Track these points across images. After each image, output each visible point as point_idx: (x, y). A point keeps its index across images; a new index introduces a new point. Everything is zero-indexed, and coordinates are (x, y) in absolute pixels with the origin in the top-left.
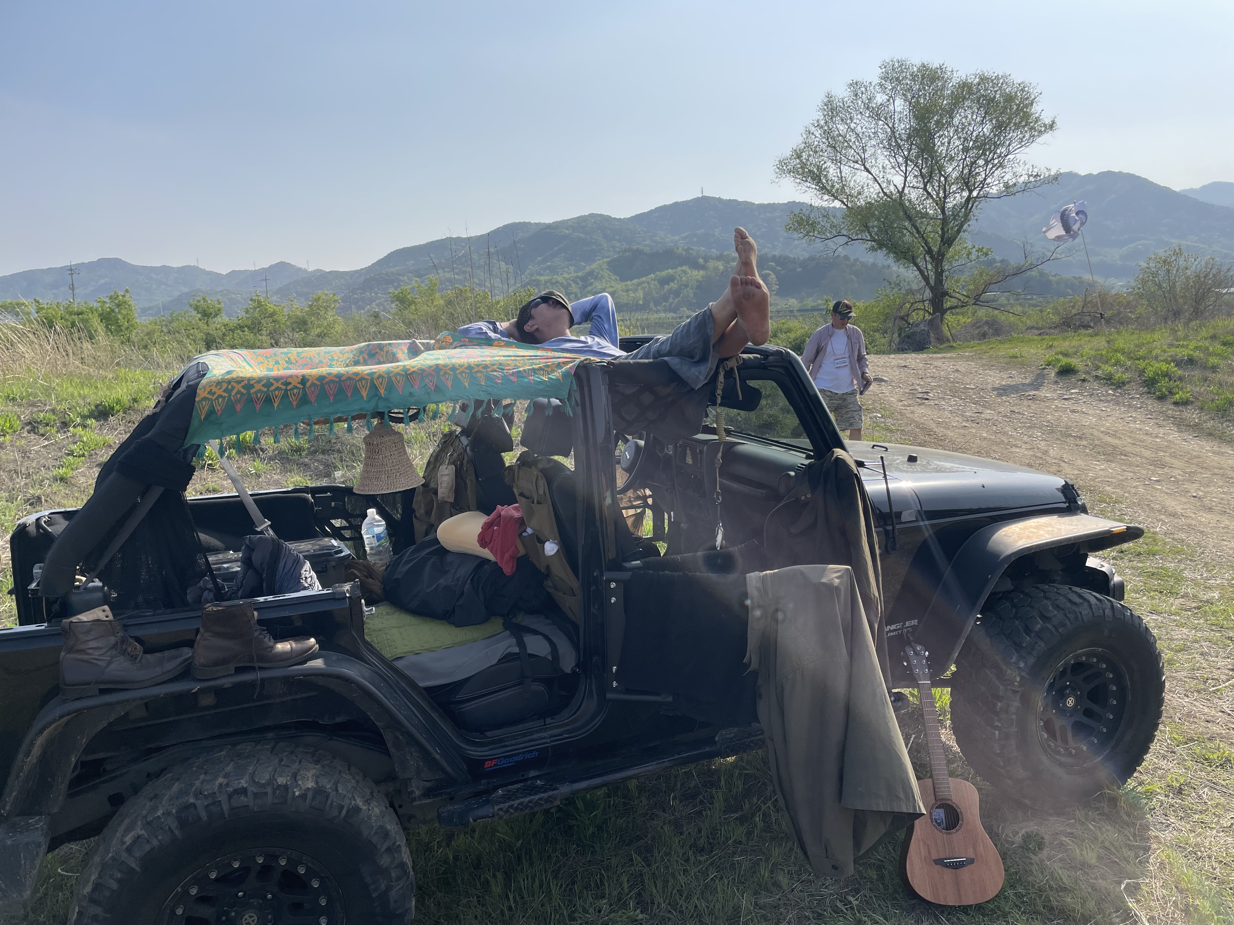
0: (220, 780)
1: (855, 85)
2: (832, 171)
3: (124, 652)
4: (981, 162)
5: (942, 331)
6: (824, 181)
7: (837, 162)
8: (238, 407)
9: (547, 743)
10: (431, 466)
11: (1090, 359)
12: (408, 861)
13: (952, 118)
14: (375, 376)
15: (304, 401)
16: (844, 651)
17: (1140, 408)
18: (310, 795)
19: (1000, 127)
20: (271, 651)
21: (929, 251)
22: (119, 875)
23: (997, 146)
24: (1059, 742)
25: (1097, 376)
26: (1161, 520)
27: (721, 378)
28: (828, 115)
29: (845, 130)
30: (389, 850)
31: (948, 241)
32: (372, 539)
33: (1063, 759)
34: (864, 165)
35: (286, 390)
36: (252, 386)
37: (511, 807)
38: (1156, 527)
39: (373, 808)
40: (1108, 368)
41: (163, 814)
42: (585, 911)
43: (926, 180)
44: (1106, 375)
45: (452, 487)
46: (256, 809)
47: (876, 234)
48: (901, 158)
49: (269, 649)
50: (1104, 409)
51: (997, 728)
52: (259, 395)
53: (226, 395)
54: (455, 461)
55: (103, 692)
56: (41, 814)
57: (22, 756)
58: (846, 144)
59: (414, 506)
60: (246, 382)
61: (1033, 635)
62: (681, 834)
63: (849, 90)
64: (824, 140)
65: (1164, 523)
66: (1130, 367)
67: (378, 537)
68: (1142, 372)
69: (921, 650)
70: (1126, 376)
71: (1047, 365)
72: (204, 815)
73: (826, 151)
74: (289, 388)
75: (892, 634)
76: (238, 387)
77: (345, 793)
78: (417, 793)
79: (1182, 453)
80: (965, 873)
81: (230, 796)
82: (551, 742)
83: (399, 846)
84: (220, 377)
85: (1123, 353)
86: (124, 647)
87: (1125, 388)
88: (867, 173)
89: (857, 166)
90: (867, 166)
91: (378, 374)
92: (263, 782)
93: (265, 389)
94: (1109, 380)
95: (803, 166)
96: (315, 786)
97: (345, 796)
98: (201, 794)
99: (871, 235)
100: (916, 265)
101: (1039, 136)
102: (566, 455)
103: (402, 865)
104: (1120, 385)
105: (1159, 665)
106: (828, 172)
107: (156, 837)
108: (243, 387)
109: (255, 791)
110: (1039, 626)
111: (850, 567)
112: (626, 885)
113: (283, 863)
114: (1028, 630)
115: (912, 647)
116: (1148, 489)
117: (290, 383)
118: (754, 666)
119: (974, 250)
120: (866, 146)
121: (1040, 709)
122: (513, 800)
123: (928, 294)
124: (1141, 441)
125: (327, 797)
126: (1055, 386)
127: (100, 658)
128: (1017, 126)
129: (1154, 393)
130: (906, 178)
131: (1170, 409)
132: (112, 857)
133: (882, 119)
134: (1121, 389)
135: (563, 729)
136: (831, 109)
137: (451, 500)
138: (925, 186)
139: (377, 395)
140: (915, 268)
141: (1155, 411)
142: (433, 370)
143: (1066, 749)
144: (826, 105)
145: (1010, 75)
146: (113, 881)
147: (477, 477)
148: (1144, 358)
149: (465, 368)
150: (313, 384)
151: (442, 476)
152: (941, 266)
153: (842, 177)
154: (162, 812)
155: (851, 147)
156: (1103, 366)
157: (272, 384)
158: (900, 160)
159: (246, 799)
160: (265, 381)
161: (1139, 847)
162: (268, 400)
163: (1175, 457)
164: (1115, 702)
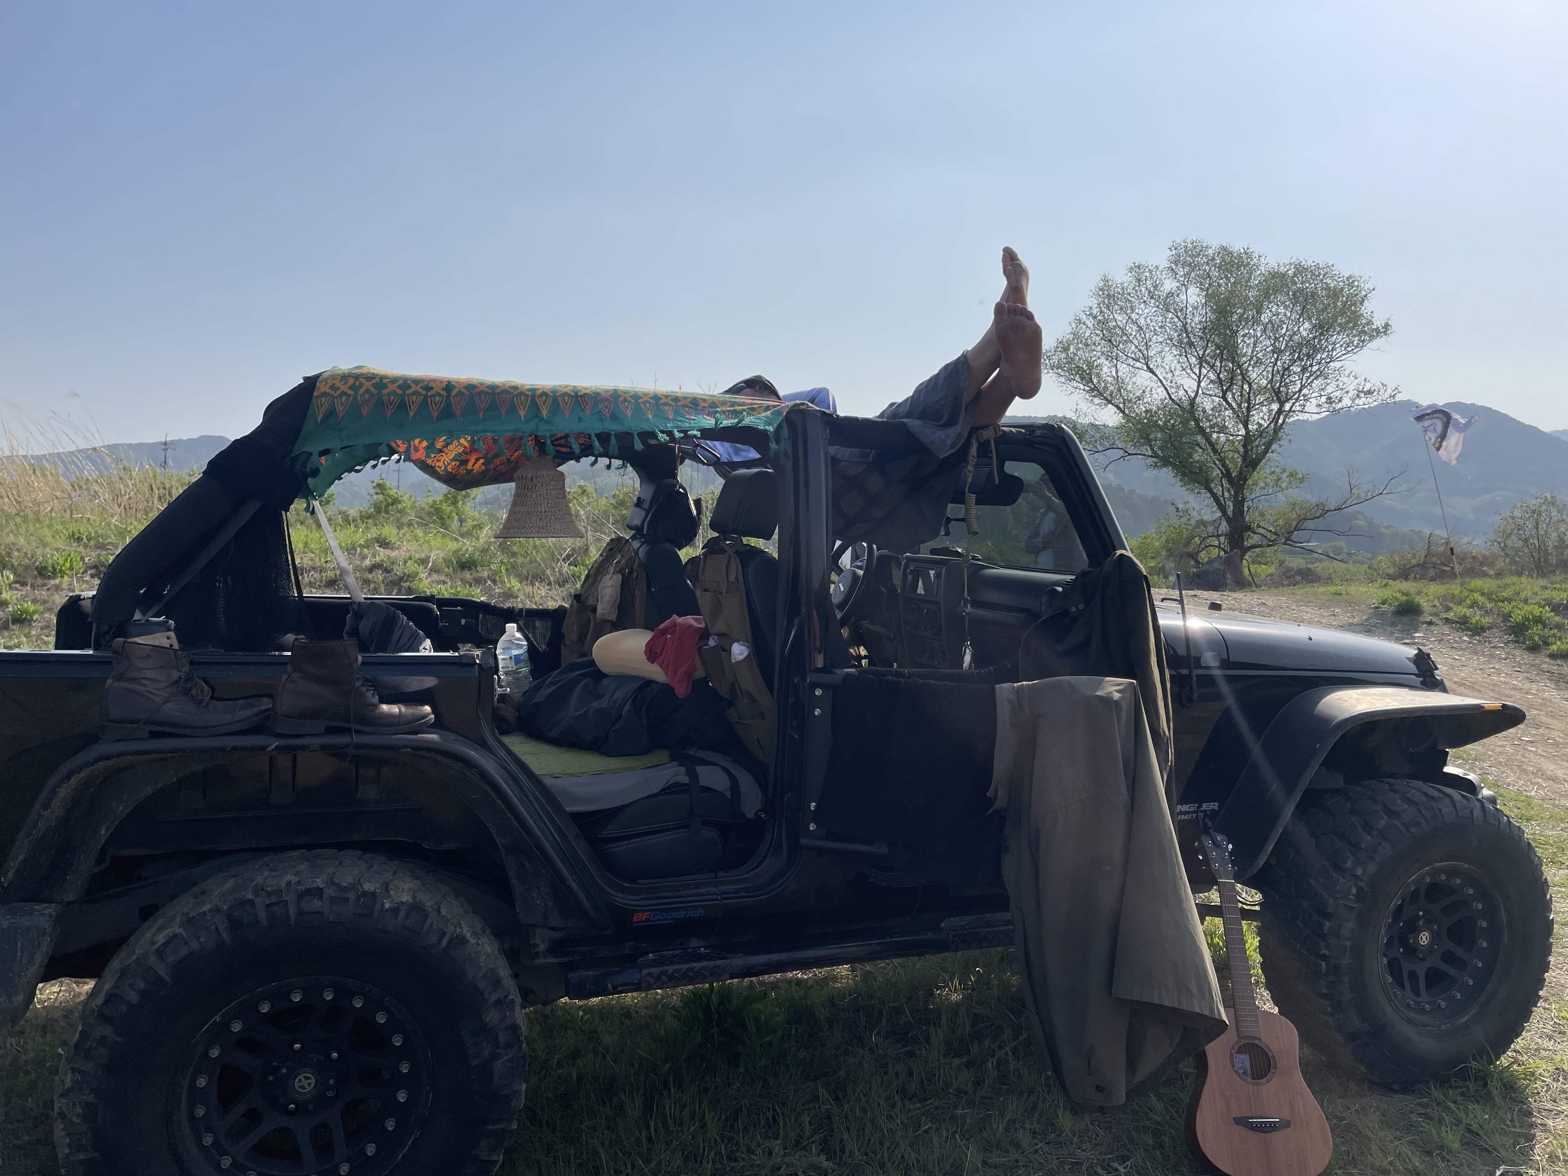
0: (289, 877)
1: (1137, 269)
2: (1106, 369)
3: (186, 692)
4: (1296, 369)
5: (1242, 573)
6: (1095, 381)
7: (1113, 359)
8: (365, 411)
9: (717, 900)
10: (591, 580)
11: (1439, 599)
12: (522, 1025)
13: (1259, 312)
14: (538, 392)
15: (447, 413)
16: (1123, 788)
17: (1505, 659)
18: (403, 910)
19: (1323, 328)
20: (374, 710)
21: (1227, 474)
22: (142, 985)
23: (1316, 350)
24: (1408, 991)
25: (1447, 619)
26: (1538, 783)
27: (973, 451)
28: (1104, 303)
29: (1125, 321)
30: (498, 1002)
31: (1251, 462)
32: (508, 661)
33: (1412, 1015)
34: (1147, 364)
35: (426, 397)
36: (385, 386)
37: (664, 973)
38: (1531, 791)
39: (483, 943)
40: (1462, 610)
41: (210, 910)
42: (750, 1151)
43: (1225, 388)
44: (1459, 618)
45: (615, 602)
46: (331, 918)
47: (1159, 448)
48: (1194, 359)
49: (372, 708)
50: (1457, 657)
51: (1323, 957)
52: (392, 398)
53: (351, 392)
54: (623, 568)
55: (153, 735)
56: (51, 902)
57: (39, 806)
58: (1124, 338)
59: (565, 629)
60: (378, 380)
61: (1375, 833)
62: (885, 1073)
63: (1130, 274)
64: (1098, 332)
65: (1541, 787)
66: (1491, 610)
67: (517, 659)
68: (1507, 617)
69: (1222, 841)
70: (1486, 620)
71: (1381, 603)
72: (262, 915)
73: (1099, 344)
74: (429, 394)
75: (1183, 817)
76: (367, 385)
77: (449, 916)
78: (542, 946)
79: (1562, 713)
80: (1276, 1137)
81: (300, 896)
82: (723, 899)
83: (513, 1001)
84: (347, 371)
85: (1483, 594)
86: (188, 686)
87: (1485, 634)
88: (1151, 374)
89: (1138, 364)
90: (1151, 366)
91: (540, 391)
92: (346, 885)
93: (401, 392)
94: (1463, 624)
95: (1070, 360)
96: (410, 900)
97: (449, 920)
98: (262, 889)
99: (1152, 449)
100: (1210, 490)
101: (1370, 341)
102: (768, 537)
103: (515, 1027)
104: (1477, 631)
105: (1546, 896)
106: (1101, 369)
107: (198, 938)
108: (374, 385)
109: (333, 895)
110: (1383, 822)
111: (1135, 681)
112: (807, 1126)
113: (358, 1004)
114: (1368, 827)
115: (1211, 837)
116: (1517, 749)
117: (432, 388)
118: (1000, 803)
119: (1285, 476)
120: (1150, 341)
121: (1383, 940)
122: (667, 965)
123: (1224, 527)
124: (1507, 696)
125: (426, 916)
126: (1392, 629)
127: (156, 692)
128: (1343, 327)
129: (1524, 642)
130: (1199, 382)
131: (1545, 662)
132: (137, 959)
133: (1172, 310)
134: (1479, 636)
135: (739, 887)
136: (1108, 295)
137: (613, 617)
138: (1224, 393)
139: (537, 416)
140: (1209, 495)
141: (1525, 664)
142: (611, 396)
143: (1417, 1003)
144: (1101, 290)
145: (1333, 265)
146: (133, 993)
147: (649, 587)
148: (1510, 600)
149: (650, 398)
150: (460, 393)
151: (604, 588)
152: (1242, 493)
153: (1118, 377)
154: (209, 908)
155: (1131, 342)
156: (1455, 608)
157: (410, 387)
158: (1193, 360)
159: (320, 903)
160: (401, 382)
161: (1519, 1135)
162: (403, 407)
163: (1553, 717)
164: (1485, 945)
